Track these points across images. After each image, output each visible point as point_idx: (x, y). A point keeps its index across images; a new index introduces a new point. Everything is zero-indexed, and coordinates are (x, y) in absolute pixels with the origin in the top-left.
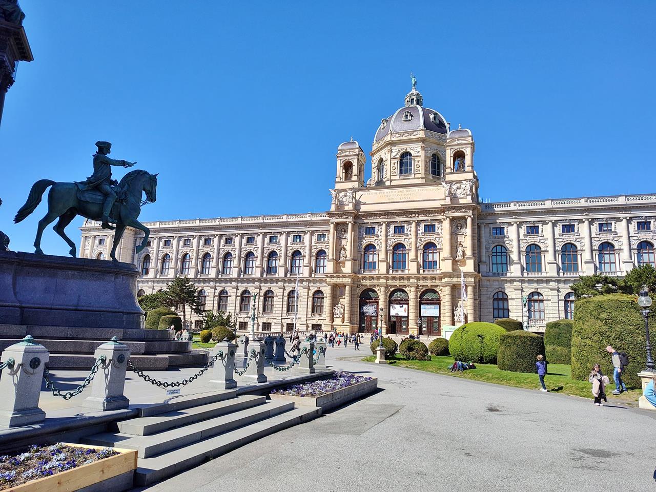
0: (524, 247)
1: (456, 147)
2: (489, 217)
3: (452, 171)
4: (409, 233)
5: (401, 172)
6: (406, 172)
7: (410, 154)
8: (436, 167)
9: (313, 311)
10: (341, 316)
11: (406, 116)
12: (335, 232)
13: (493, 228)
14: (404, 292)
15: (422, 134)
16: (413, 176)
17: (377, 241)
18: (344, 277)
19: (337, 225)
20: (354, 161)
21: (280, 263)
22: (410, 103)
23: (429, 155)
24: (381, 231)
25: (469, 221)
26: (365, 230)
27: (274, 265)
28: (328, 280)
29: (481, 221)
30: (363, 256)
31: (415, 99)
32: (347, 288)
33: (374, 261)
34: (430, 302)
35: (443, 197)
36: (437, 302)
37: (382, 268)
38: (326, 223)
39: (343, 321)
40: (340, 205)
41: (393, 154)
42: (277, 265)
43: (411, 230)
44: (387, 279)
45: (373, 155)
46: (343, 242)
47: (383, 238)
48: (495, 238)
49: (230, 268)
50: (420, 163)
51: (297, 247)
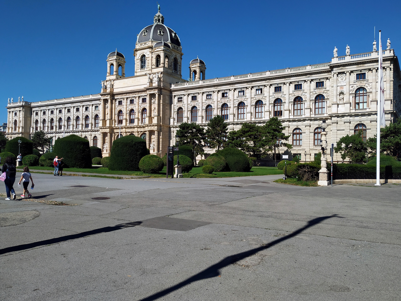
0: (190, 108)
2: (175, 92)
3: (155, 67)
4: (136, 103)
5: (141, 67)
7: (145, 56)
10: (106, 149)
12: (104, 104)
13: (178, 98)
16: (146, 69)
17: (123, 108)
18: (106, 128)
19: (104, 100)
20: (114, 63)
24: (124, 103)
26: (118, 103)
28: (100, 130)
30: (117, 117)
32: (108, 134)
37: (124, 123)
38: (99, 100)
44: (126, 128)
47: (125, 107)
48: (179, 103)
50: (149, 62)
51: (96, 112)
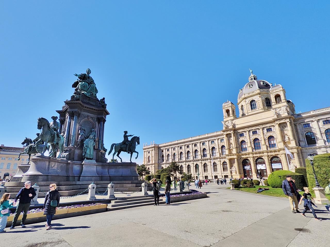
0: (323, 131)
1: (275, 93)
2: (300, 120)
3: (276, 103)
5: (252, 109)
6: (254, 108)
7: (255, 101)
8: (268, 103)
9: (224, 170)
10: (235, 171)
11: (250, 86)
12: (227, 138)
13: (303, 125)
14: (262, 159)
15: (258, 91)
16: (257, 109)
17: (245, 139)
18: (233, 155)
19: (227, 135)
20: (230, 109)
21: (207, 152)
22: (251, 80)
23: (264, 99)
24: (247, 135)
25: (288, 124)
26: (239, 135)
27: (205, 154)
28: (227, 157)
29: (296, 122)
30: (240, 146)
31: (253, 78)
32: (236, 160)
33: (246, 147)
34: (276, 162)
35: (273, 116)
36: (280, 162)
37: (250, 150)
38: (222, 135)
39: (236, 173)
40: (227, 127)
41: (247, 102)
42: (207, 153)
43: (260, 132)
44: (253, 154)
45: (238, 104)
46: (231, 141)
47: (248, 137)
48: (306, 129)
49: (190, 156)
50: (260, 103)
51: (213, 145)
